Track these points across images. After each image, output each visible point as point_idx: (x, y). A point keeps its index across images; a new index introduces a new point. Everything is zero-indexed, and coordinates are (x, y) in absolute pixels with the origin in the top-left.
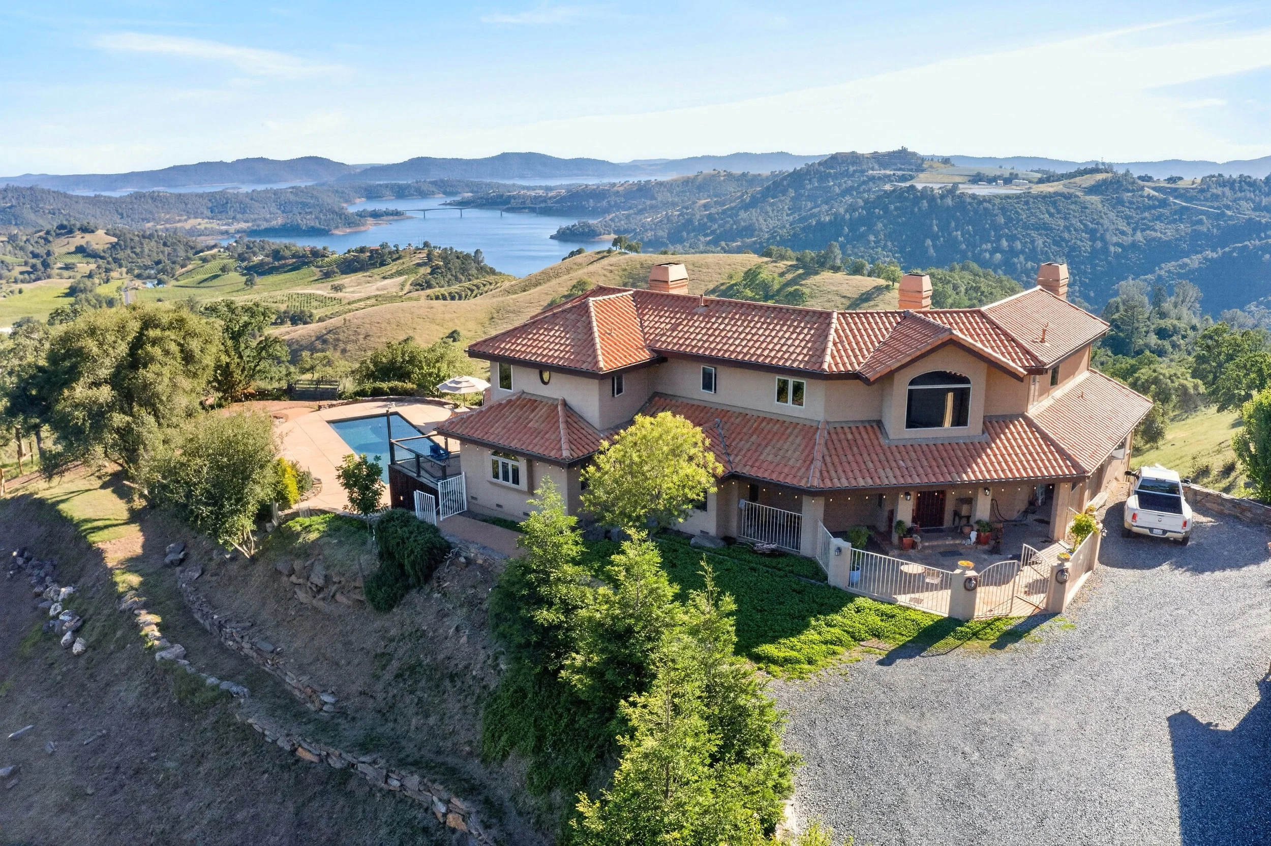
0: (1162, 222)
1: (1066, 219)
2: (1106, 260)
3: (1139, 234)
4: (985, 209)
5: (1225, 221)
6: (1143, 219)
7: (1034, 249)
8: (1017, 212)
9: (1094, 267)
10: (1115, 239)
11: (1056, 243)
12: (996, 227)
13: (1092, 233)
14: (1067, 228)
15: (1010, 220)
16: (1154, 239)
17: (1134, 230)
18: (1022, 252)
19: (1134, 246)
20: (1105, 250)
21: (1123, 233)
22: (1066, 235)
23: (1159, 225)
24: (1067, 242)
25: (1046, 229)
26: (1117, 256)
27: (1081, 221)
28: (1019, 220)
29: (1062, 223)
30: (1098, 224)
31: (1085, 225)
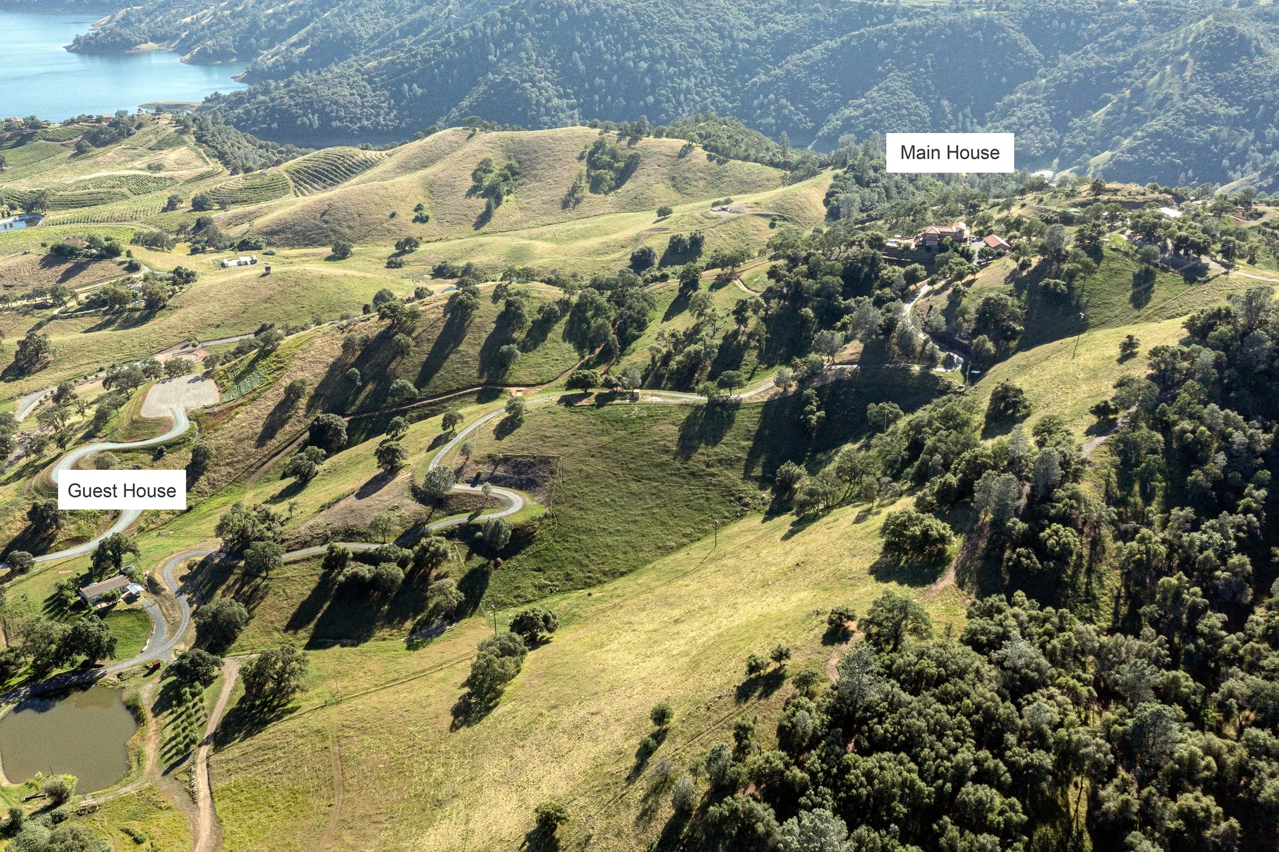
0: (781, 13)
1: (695, 18)
2: (736, 57)
3: (762, 28)
4: (621, 15)
5: (840, 8)
6: (763, 10)
7: (673, 54)
8: (649, 16)
9: (727, 64)
10: (742, 35)
11: (691, 46)
12: (634, 34)
13: (720, 30)
14: (698, 30)
15: (645, 25)
16: (777, 32)
17: (757, 23)
18: (663, 57)
19: (759, 40)
20: (734, 47)
21: (748, 28)
22: (698, 36)
23: (779, 17)
24: (700, 43)
25: (679, 31)
26: (745, 52)
27: (708, 20)
28: (653, 25)
29: (691, 23)
30: (724, 21)
31: (713, 24)
